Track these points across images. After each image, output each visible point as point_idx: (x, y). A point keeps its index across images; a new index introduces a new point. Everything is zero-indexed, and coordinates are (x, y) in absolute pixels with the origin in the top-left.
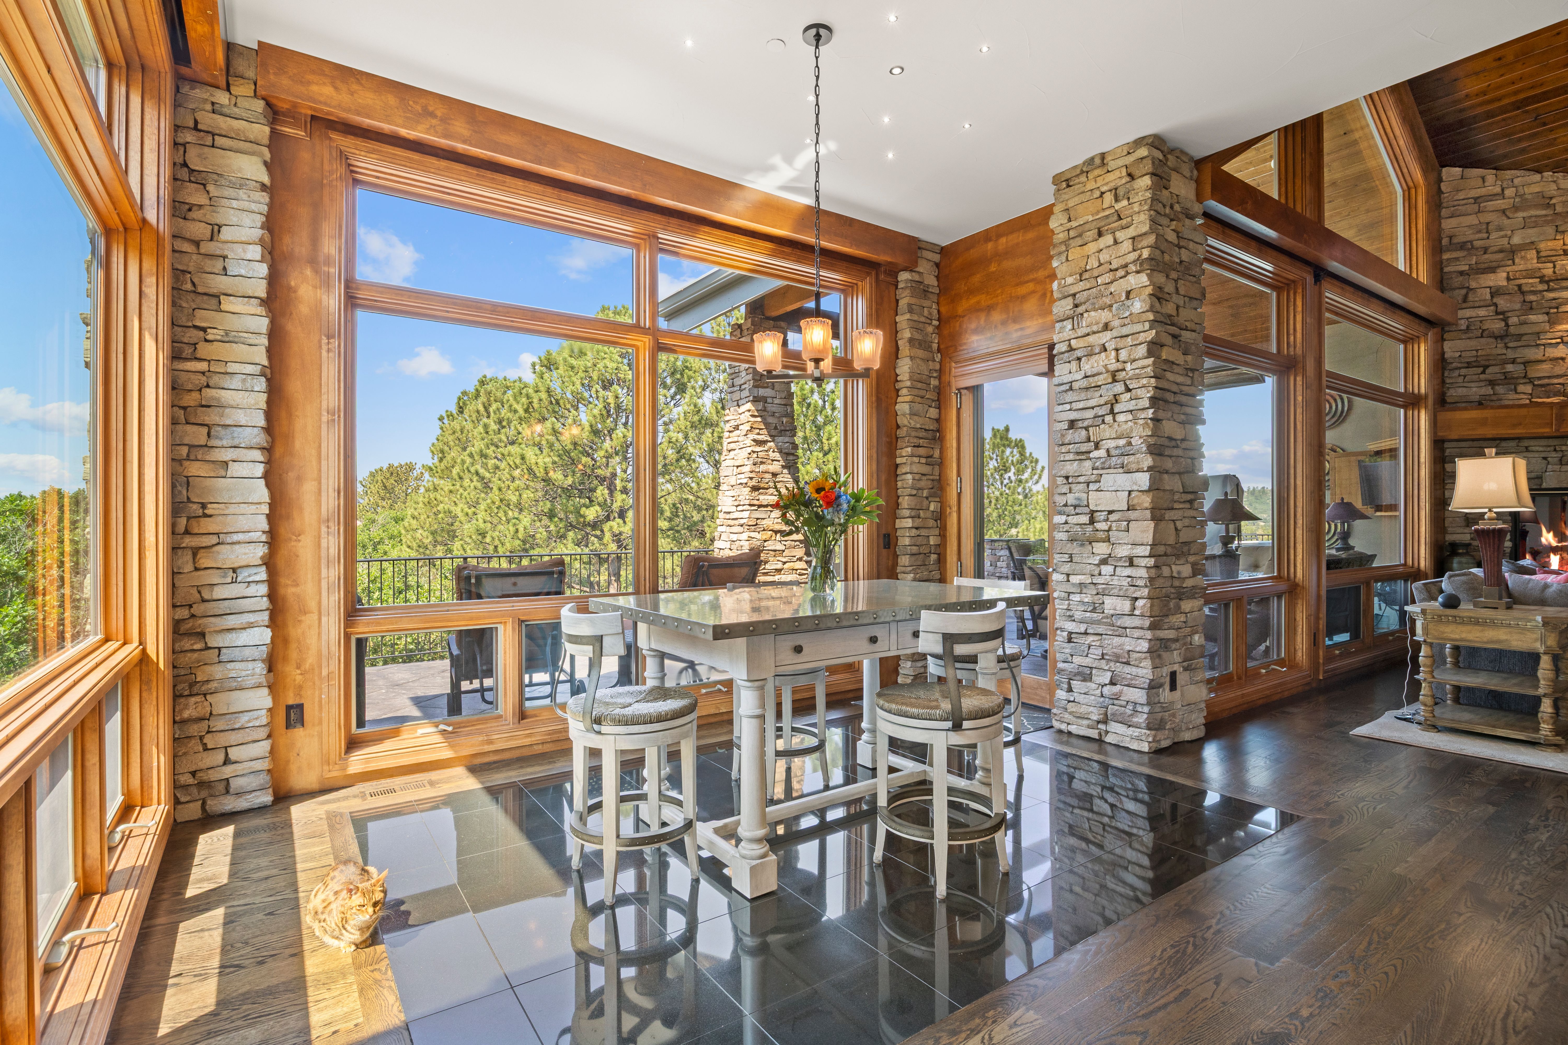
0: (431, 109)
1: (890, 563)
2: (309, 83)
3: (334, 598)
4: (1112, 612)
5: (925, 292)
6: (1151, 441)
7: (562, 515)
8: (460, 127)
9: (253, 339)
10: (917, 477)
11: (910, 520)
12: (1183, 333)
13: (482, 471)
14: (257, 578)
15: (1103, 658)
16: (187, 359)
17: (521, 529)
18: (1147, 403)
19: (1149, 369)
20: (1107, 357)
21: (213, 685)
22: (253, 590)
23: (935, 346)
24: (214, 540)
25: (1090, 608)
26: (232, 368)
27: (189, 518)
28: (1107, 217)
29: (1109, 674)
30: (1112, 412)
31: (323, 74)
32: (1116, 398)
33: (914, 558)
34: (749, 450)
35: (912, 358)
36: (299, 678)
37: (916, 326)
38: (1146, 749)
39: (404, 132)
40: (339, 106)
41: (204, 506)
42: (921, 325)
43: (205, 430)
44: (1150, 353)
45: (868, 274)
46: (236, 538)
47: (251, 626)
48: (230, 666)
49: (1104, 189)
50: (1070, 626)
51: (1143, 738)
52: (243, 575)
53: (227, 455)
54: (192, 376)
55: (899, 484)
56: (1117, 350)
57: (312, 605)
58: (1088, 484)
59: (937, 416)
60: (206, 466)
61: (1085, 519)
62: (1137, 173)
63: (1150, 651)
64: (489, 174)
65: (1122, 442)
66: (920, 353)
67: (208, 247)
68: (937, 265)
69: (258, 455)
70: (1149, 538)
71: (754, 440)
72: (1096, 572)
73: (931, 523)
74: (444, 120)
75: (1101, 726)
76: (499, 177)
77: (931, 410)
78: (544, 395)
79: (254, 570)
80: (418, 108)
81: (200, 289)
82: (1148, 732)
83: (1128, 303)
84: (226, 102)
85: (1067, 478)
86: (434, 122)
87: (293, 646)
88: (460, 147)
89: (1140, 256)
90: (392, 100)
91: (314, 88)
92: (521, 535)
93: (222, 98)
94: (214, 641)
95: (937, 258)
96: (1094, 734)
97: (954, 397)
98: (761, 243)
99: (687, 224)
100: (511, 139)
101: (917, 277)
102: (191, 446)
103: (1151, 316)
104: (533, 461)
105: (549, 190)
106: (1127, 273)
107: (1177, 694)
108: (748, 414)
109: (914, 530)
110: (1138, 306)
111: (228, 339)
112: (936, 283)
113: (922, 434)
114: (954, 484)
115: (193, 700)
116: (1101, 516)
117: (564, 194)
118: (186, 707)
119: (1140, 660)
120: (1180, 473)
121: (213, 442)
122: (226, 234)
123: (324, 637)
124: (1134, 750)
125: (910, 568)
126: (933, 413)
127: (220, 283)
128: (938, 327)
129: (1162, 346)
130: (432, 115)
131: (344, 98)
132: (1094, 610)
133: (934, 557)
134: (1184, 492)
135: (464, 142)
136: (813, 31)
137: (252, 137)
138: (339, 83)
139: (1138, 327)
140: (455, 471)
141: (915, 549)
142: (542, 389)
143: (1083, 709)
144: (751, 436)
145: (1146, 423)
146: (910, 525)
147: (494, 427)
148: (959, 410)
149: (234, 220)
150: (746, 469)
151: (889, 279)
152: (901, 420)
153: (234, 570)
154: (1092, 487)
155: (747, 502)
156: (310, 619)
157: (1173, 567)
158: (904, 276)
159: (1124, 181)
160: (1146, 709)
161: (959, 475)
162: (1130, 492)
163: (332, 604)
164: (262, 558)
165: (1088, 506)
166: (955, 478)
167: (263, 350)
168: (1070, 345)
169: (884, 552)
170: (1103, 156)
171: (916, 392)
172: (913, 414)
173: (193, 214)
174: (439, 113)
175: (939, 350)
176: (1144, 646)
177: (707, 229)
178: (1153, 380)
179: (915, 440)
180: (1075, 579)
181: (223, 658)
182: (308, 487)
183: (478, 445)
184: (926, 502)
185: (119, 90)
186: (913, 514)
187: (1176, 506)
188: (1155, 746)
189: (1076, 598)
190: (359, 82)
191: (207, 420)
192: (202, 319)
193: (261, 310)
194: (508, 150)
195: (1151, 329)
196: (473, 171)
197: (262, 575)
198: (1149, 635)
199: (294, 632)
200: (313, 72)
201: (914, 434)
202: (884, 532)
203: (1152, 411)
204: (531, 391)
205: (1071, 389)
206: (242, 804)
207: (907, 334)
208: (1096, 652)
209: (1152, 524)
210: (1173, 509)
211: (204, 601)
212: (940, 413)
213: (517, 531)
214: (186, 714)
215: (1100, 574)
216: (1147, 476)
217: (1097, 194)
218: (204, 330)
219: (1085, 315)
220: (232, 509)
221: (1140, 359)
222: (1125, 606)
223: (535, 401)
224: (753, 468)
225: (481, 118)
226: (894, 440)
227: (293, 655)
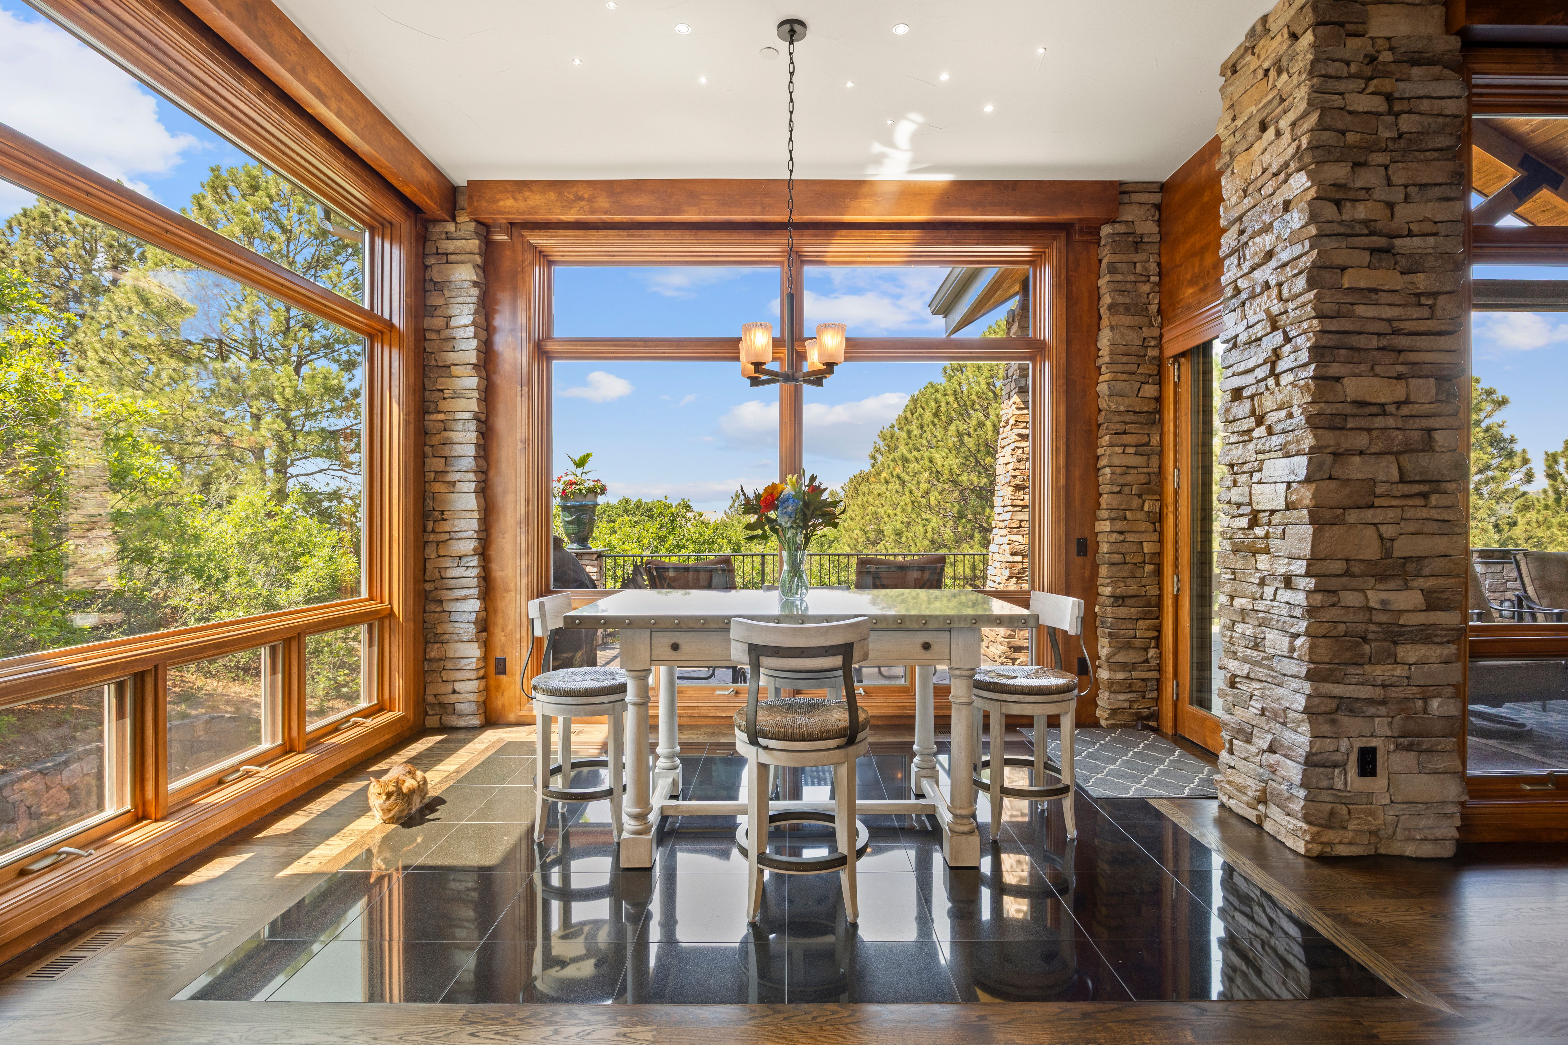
0: (580, 194)
1: (1087, 574)
2: (498, 201)
3: (524, 581)
4: (1272, 651)
5: (1137, 243)
6: (1312, 409)
7: (970, 516)
8: (603, 202)
9: (469, 394)
10: (1118, 470)
11: (1108, 523)
12: (1398, 242)
13: (903, 475)
14: (471, 564)
15: (1263, 714)
16: (432, 413)
17: (930, 530)
18: (1304, 357)
19: (1309, 308)
20: (1269, 297)
21: (446, 637)
22: (468, 573)
23: (1153, 308)
24: (447, 536)
25: (1252, 644)
26: (459, 416)
27: (435, 521)
28: (1271, 102)
29: (1269, 737)
30: (1273, 373)
31: (507, 191)
32: (1277, 354)
33: (1114, 569)
34: (1013, 446)
35: (1112, 328)
36: (503, 638)
37: (1118, 288)
38: (1302, 851)
39: (564, 218)
40: (518, 212)
41: (442, 512)
42: (1129, 286)
43: (443, 460)
44: (1312, 283)
45: (1055, 238)
46: (459, 535)
47: (466, 598)
48: (456, 625)
49: (1266, 65)
50: (1234, 666)
51: (1299, 833)
52: (464, 562)
53: (457, 476)
54: (436, 424)
55: (1100, 479)
56: (1280, 285)
57: (512, 585)
58: (1251, 474)
59: (1156, 394)
60: (444, 486)
61: (1243, 522)
62: (1298, 30)
63: (1306, 711)
64: (636, 233)
65: (1283, 414)
66: (1127, 320)
67: (446, 333)
68: (1158, 207)
69: (472, 476)
70: (1306, 549)
71: (1019, 435)
72: (1258, 595)
73: (1144, 526)
74: (590, 200)
75: (1261, 807)
76: (645, 233)
77: (1147, 387)
78: (951, 399)
79: (470, 558)
80: (571, 196)
81: (440, 364)
82: (1305, 826)
83: (1287, 217)
84: (453, 229)
85: (1232, 466)
86: (583, 203)
87: (500, 615)
88: (606, 217)
89: (1298, 147)
90: (552, 196)
91: (502, 203)
92: (929, 535)
93: (451, 227)
94: (448, 607)
95: (1156, 198)
96: (1251, 815)
97: (1171, 369)
98: (908, 233)
99: (822, 233)
100: (643, 200)
101: (1121, 228)
102: (436, 472)
103: (1313, 230)
104: (940, 463)
105: (687, 233)
106: (1289, 176)
107: (1377, 784)
108: (1014, 406)
109: (1115, 535)
110: (1297, 219)
111: (456, 396)
112: (1155, 229)
113: (1132, 417)
114: (1171, 478)
115: (436, 646)
116: (1263, 517)
117: (700, 234)
118: (432, 650)
119: (1299, 722)
120: (1397, 454)
121: (449, 469)
122: (454, 322)
123: (518, 610)
124: (1289, 848)
125: (1108, 581)
126: (1150, 390)
127: (452, 357)
128: (1159, 284)
129: (1343, 269)
130: (581, 199)
131: (521, 204)
132: (1256, 647)
133: (1149, 568)
134: (1402, 481)
135: (605, 213)
136: (787, 27)
137: (468, 250)
138: (517, 195)
139: (1297, 250)
140: (884, 475)
141: (1116, 558)
142: (950, 392)
143: (1240, 780)
144: (1016, 431)
145: (1307, 385)
146: (1108, 529)
147: (916, 432)
148: (1176, 385)
149: (457, 312)
150: (1011, 466)
151: (1087, 238)
152: (1102, 404)
153: (460, 558)
154: (1256, 477)
155: (1009, 503)
156: (510, 596)
157: (1370, 593)
158: (1106, 230)
159: (1285, 47)
160: (1302, 793)
161: (1176, 466)
162: (1289, 484)
163: (523, 585)
164: (474, 550)
165: (1250, 504)
166: (1171, 470)
167: (475, 400)
168: (1236, 287)
169: (1079, 560)
170: (1265, 19)
171: (1120, 368)
172: (1113, 395)
173: (437, 313)
174: (586, 196)
175: (1159, 312)
176: (1300, 702)
177: (844, 233)
178: (1315, 322)
179: (1118, 426)
180: (1239, 602)
181: (452, 619)
182: (510, 498)
183: (903, 450)
184: (1136, 502)
185: (378, 241)
186: (1113, 515)
187: (1377, 502)
188: (1316, 849)
189: (1239, 628)
190: (530, 190)
191: (443, 453)
192: (441, 384)
193: (473, 373)
194: (640, 210)
195: (1312, 247)
196: (624, 233)
197: (474, 561)
198: (1307, 688)
199: (501, 604)
200: (501, 192)
201: (1116, 418)
202: (1077, 535)
203: (1313, 366)
204: (939, 395)
205: (1235, 346)
206: (462, 723)
207: (1106, 300)
208: (1257, 704)
209: (1309, 530)
210: (1372, 506)
211: (442, 578)
212: (1160, 390)
213: (926, 532)
214: (432, 655)
215: (1262, 599)
216: (1304, 460)
217: (1260, 73)
218: (442, 391)
219: (1250, 243)
220: (458, 515)
221: (1300, 295)
222: (1284, 643)
223: (943, 405)
224: (1017, 465)
225: (618, 190)
226: (1094, 428)
227: (500, 620)
